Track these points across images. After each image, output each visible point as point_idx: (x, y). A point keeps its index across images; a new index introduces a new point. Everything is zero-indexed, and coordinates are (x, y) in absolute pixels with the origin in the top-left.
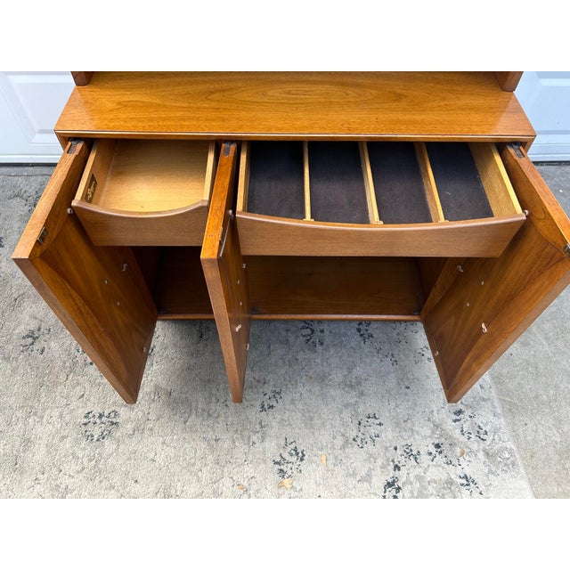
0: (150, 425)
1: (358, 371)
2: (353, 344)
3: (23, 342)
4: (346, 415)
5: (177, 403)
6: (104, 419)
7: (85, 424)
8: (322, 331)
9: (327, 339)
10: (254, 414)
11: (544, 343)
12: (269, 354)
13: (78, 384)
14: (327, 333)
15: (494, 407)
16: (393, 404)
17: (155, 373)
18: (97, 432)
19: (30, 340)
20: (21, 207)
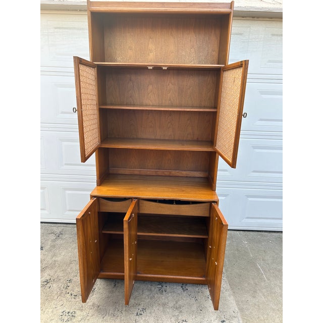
0: (88, 318)
1: (180, 303)
2: (179, 292)
3: (43, 284)
4: (173, 319)
5: (101, 310)
6: (70, 314)
7: (62, 315)
8: (166, 287)
9: (168, 289)
10: (133, 317)
11: (263, 297)
12: (143, 294)
13: (62, 300)
14: (168, 287)
15: (239, 320)
16: (194, 317)
17: (94, 298)
18: (66, 318)
19: (46, 283)
20: (53, 237)
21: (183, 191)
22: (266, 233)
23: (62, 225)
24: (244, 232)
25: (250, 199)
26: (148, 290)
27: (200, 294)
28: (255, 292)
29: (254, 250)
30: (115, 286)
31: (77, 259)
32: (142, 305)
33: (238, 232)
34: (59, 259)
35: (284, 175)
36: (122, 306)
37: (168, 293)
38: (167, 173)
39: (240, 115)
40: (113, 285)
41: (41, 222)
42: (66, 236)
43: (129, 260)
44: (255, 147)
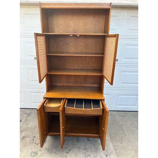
0: (44, 154)
1: (87, 147)
2: (86, 141)
3: (22, 138)
4: (83, 155)
5: (50, 150)
6: (35, 153)
7: (31, 154)
8: (80, 139)
9: (81, 140)
10: (65, 154)
11: (126, 143)
12: (69, 143)
13: (31, 146)
14: (81, 139)
15: (114, 155)
16: (93, 153)
17: (46, 145)
18: (33, 155)
19: (23, 138)
20: (26, 115)
21: (88, 94)
22: (128, 112)
23: (30, 109)
24: (117, 112)
25: (120, 96)
26: (72, 141)
27: (96, 142)
28: (122, 141)
29: (122, 120)
30: (56, 139)
31: (38, 126)
32: (69, 148)
33: (114, 112)
34: (29, 126)
36: (60, 149)
37: (81, 142)
38: (80, 85)
39: (115, 60)
40: (55, 139)
41: (20, 108)
42: (32, 115)
43: (62, 128)
44: (122, 72)
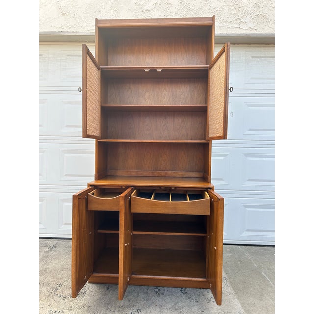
2: (178, 295)
5: (91, 310)
8: (164, 290)
13: (49, 301)
20: (46, 249)
24: (246, 247)
25: (249, 209)
26: (144, 293)
27: (201, 296)
28: (262, 295)
29: (258, 261)
30: (108, 289)
32: (137, 306)
33: (239, 247)
34: (50, 267)
35: (277, 184)
36: (115, 307)
37: (166, 296)
38: (163, 174)
40: (106, 288)
42: (60, 249)
43: (124, 246)
44: (248, 156)
